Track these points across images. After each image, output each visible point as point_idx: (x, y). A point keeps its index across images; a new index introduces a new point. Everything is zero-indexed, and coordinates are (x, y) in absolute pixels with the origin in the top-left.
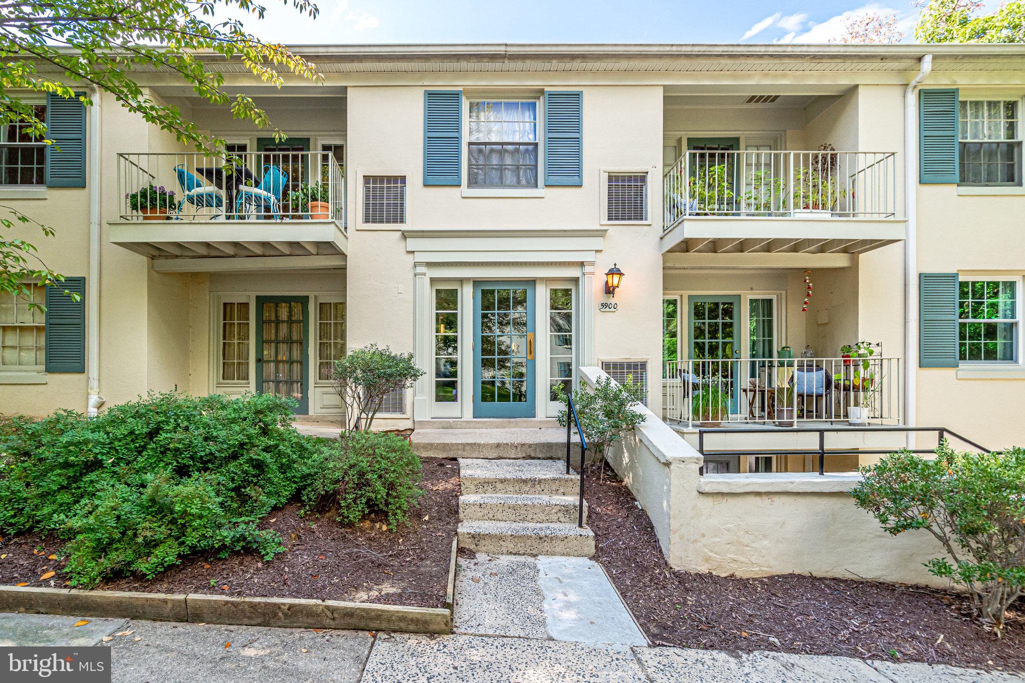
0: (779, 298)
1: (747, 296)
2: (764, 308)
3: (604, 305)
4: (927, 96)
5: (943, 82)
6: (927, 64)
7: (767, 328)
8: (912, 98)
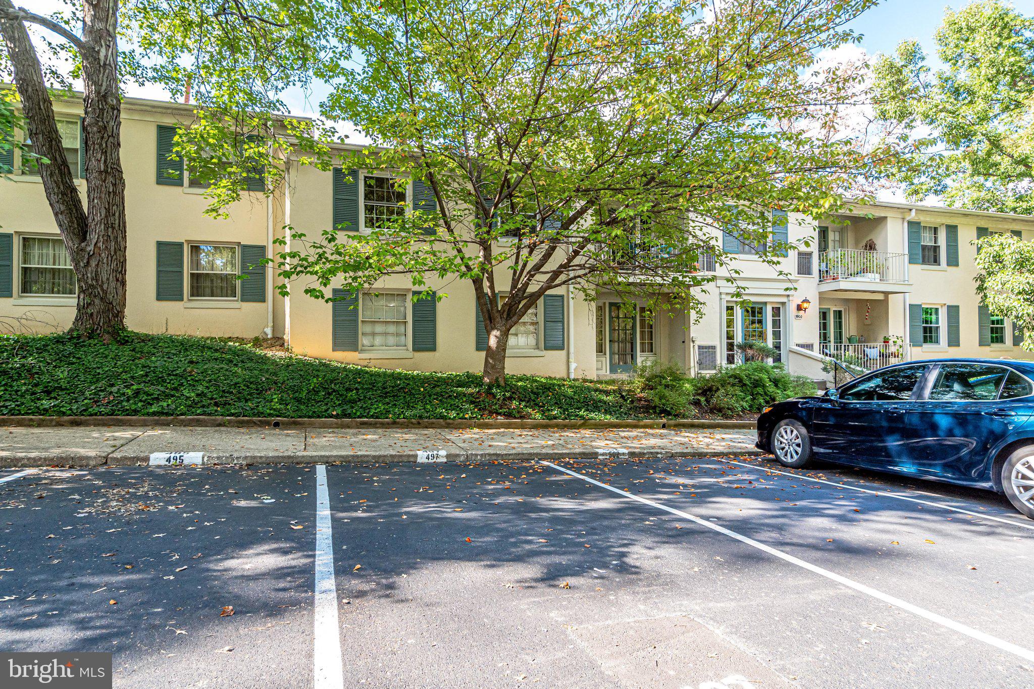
0: (845, 310)
1: (833, 308)
2: (839, 314)
3: (797, 316)
4: (910, 223)
5: (916, 219)
6: (913, 212)
7: (839, 325)
8: (906, 225)
